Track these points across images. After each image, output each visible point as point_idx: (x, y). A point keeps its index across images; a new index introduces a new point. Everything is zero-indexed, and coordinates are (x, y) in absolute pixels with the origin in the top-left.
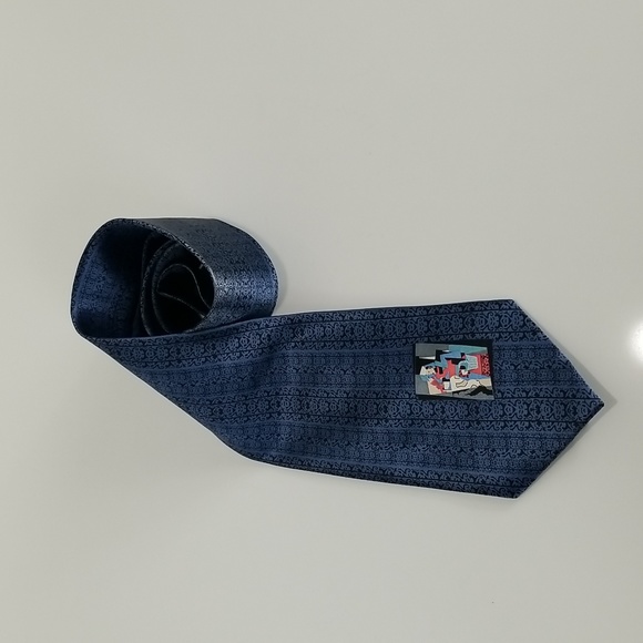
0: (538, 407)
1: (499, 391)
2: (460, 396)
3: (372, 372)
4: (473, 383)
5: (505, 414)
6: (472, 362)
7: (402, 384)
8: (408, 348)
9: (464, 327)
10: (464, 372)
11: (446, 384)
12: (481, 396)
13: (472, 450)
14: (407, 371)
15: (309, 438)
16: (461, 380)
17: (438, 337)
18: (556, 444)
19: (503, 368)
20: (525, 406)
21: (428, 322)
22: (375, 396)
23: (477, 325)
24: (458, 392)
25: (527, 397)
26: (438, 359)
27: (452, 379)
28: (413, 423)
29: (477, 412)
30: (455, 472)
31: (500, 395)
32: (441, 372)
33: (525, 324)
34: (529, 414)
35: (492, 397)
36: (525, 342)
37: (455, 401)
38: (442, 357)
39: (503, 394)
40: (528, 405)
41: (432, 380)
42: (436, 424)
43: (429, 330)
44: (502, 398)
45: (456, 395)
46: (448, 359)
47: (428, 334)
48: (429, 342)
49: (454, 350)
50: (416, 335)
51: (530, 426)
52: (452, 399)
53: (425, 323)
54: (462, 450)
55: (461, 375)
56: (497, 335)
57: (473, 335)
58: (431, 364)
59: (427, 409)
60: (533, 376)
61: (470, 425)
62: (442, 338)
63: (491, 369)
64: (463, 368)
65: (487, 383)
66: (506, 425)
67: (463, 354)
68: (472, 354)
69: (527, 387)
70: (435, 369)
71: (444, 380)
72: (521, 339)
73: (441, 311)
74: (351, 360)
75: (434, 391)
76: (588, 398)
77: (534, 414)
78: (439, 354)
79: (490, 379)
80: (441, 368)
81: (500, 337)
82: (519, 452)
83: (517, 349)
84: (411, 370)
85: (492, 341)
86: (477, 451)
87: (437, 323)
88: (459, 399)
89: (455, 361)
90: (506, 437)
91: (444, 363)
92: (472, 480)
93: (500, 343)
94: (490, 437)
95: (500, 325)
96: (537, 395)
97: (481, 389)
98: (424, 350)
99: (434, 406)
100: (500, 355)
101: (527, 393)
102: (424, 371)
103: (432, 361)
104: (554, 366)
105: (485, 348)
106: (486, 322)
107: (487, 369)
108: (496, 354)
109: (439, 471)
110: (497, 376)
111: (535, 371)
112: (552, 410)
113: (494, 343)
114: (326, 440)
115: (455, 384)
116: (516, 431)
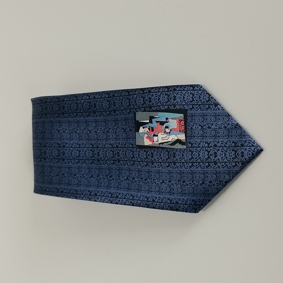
0: (215, 153)
1: (190, 143)
2: (164, 146)
3: (108, 131)
4: (173, 138)
5: (192, 158)
6: (173, 124)
7: (127, 138)
8: (131, 115)
9: (168, 101)
10: (167, 130)
11: (155, 138)
12: (178, 146)
13: (170, 182)
14: (131, 130)
15: (63, 174)
16: (165, 135)
17: (151, 108)
18: (227, 177)
19: (194, 128)
20: (207, 153)
21: (144, 98)
22: (110, 146)
23: (178, 100)
24: (162, 143)
25: (208, 147)
26: (151, 122)
27: (159, 135)
28: (134, 164)
29: (174, 157)
30: (158, 196)
31: (190, 145)
32: (153, 130)
33: (209, 100)
34: (209, 157)
35: (185, 147)
36: (209, 111)
37: (160, 150)
38: (154, 120)
39: (192, 144)
40: (209, 152)
41: (146, 135)
42: (147, 165)
43: (144, 103)
44: (192, 147)
45: (161, 146)
46: (157, 122)
47: (145, 106)
48: (145, 111)
49: (162, 116)
50: (136, 107)
51: (209, 165)
52: (159, 148)
53: (142, 99)
54: (163, 182)
55: (165, 132)
56: (191, 106)
57: (175, 106)
58: (147, 125)
59: (143, 155)
60: (213, 133)
61: (169, 165)
62: (154, 109)
63: (186, 128)
64: (167, 127)
65: (182, 137)
66: (193, 165)
67: (167, 119)
68: (173, 119)
69: (209, 141)
70: (149, 129)
71: (154, 135)
72: (207, 109)
73: (153, 91)
74: (94, 124)
75: (147, 142)
76: (253, 146)
77: (212, 157)
78: (151, 118)
79: (184, 135)
80: (152, 128)
81: (193, 108)
82: (201, 182)
83: (204, 115)
84: (134, 129)
85: (187, 110)
86: (173, 182)
87: (150, 98)
88: (163, 148)
89: (162, 123)
90: (192, 173)
91: (154, 125)
92: (169, 201)
93: (192, 112)
94: (181, 173)
95: (193, 100)
96: (215, 146)
97: (178, 141)
98: (142, 117)
99: (147, 152)
100: (192, 119)
101: (209, 144)
102: (141, 130)
103: (147, 123)
104: (229, 127)
105: (182, 115)
106: (184, 98)
107: (183, 128)
108: (189, 119)
109: (148, 195)
110: (189, 133)
111: (215, 130)
112: (225, 155)
113: (189, 112)
114: (75, 175)
115: (161, 138)
116: (199, 169)
